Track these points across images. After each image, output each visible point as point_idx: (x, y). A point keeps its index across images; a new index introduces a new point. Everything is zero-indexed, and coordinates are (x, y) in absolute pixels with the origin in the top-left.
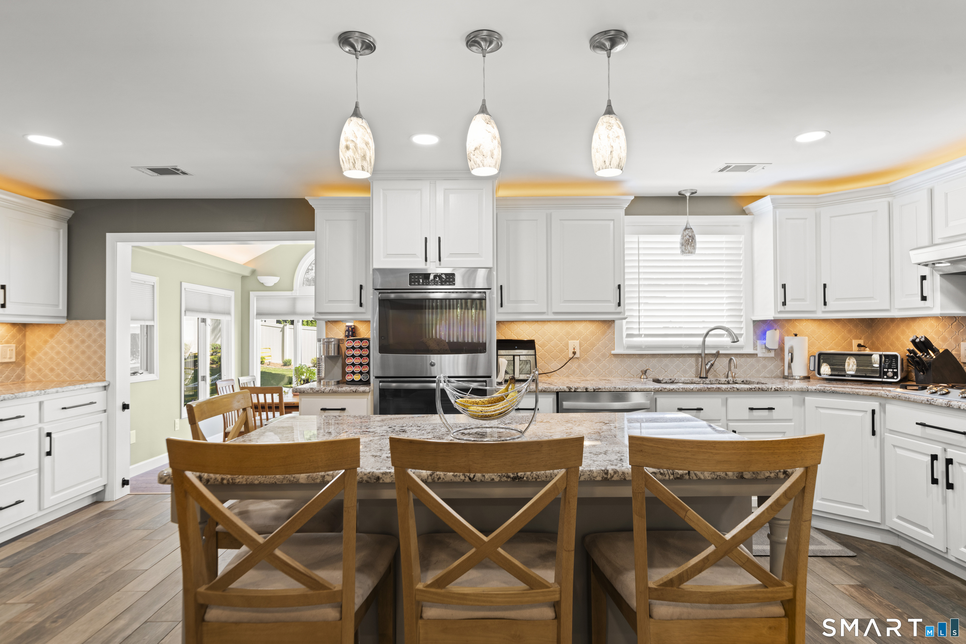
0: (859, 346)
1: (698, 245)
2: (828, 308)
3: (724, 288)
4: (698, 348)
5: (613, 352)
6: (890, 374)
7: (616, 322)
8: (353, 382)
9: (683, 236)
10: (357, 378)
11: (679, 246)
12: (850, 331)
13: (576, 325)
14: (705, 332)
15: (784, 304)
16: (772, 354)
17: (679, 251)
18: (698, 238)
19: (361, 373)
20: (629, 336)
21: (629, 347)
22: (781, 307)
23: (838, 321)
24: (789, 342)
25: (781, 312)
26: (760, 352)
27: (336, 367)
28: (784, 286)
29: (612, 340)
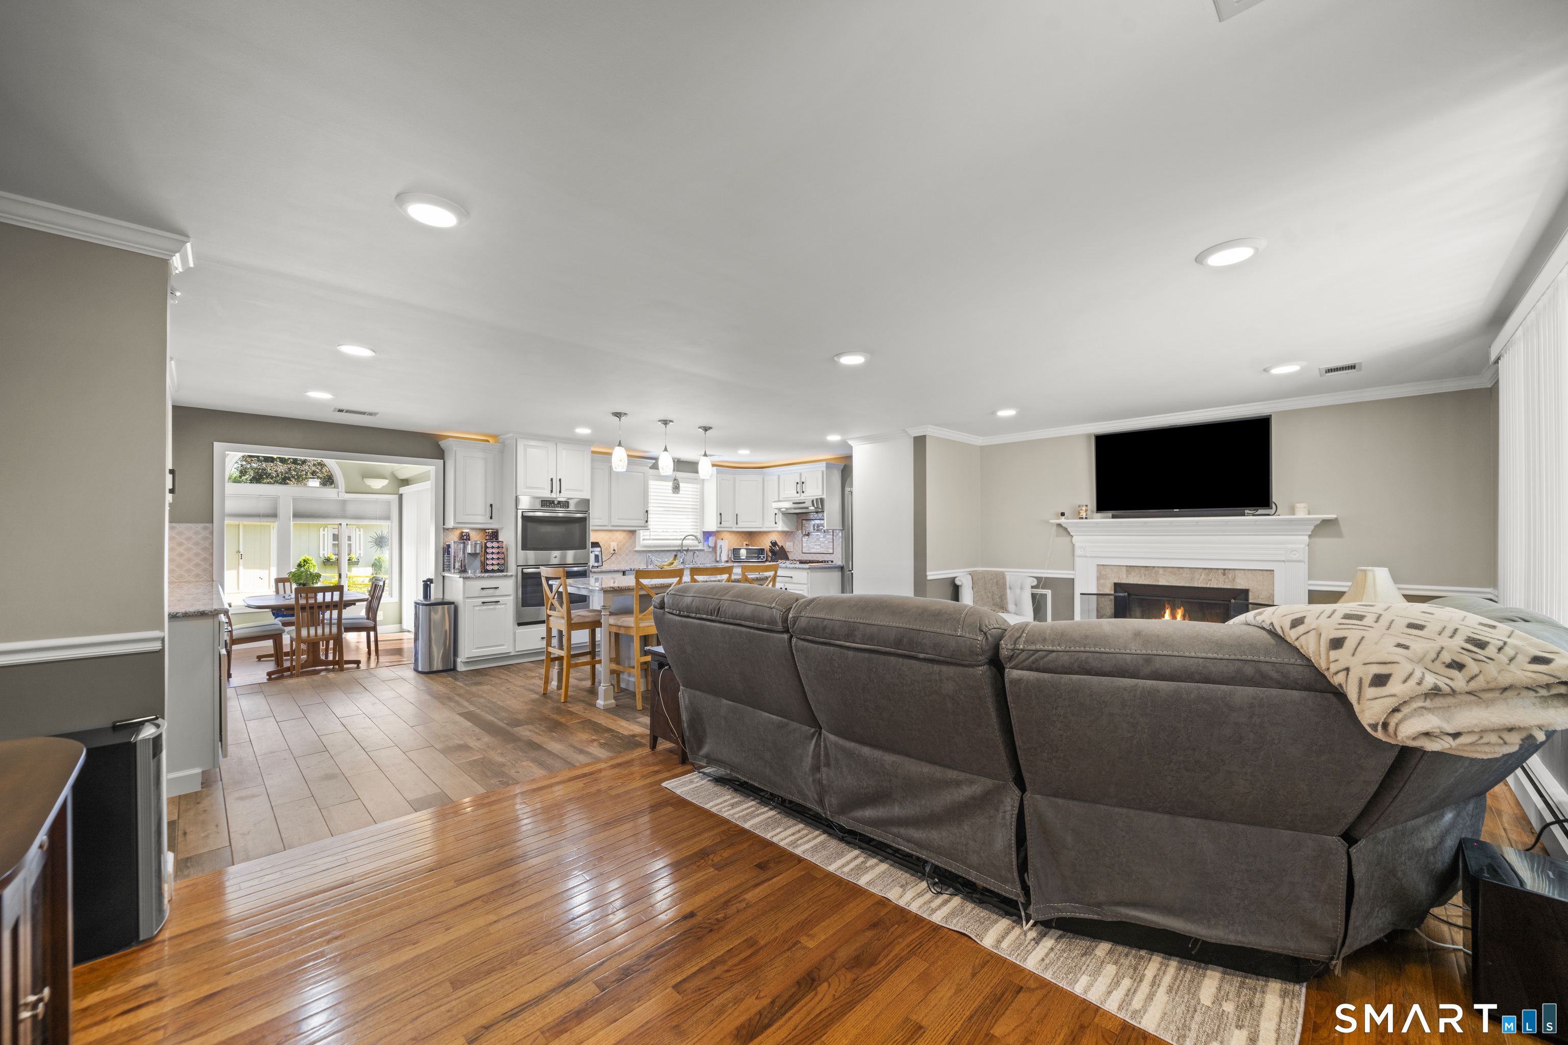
0: (746, 545)
1: (681, 489)
2: (738, 526)
3: (690, 513)
4: (678, 546)
5: (635, 549)
6: (762, 558)
7: (637, 531)
8: (493, 571)
9: (673, 483)
10: (496, 568)
11: (671, 488)
12: (743, 537)
13: (615, 533)
14: (683, 537)
15: (721, 523)
16: (711, 550)
17: (671, 491)
18: (681, 485)
19: (498, 564)
20: (644, 540)
21: (645, 546)
22: (719, 525)
23: (738, 532)
24: (720, 543)
25: (719, 527)
26: (706, 549)
27: (476, 561)
28: (721, 514)
29: (634, 542)
